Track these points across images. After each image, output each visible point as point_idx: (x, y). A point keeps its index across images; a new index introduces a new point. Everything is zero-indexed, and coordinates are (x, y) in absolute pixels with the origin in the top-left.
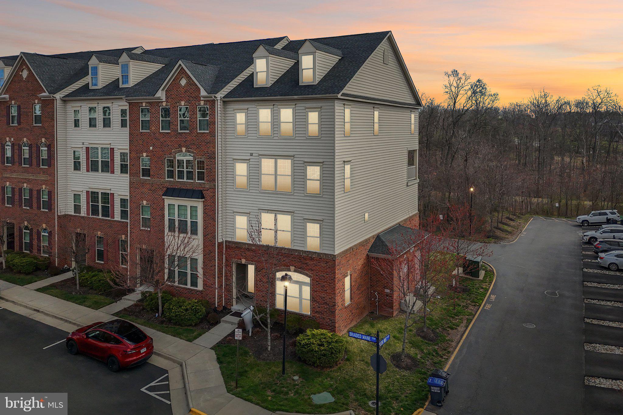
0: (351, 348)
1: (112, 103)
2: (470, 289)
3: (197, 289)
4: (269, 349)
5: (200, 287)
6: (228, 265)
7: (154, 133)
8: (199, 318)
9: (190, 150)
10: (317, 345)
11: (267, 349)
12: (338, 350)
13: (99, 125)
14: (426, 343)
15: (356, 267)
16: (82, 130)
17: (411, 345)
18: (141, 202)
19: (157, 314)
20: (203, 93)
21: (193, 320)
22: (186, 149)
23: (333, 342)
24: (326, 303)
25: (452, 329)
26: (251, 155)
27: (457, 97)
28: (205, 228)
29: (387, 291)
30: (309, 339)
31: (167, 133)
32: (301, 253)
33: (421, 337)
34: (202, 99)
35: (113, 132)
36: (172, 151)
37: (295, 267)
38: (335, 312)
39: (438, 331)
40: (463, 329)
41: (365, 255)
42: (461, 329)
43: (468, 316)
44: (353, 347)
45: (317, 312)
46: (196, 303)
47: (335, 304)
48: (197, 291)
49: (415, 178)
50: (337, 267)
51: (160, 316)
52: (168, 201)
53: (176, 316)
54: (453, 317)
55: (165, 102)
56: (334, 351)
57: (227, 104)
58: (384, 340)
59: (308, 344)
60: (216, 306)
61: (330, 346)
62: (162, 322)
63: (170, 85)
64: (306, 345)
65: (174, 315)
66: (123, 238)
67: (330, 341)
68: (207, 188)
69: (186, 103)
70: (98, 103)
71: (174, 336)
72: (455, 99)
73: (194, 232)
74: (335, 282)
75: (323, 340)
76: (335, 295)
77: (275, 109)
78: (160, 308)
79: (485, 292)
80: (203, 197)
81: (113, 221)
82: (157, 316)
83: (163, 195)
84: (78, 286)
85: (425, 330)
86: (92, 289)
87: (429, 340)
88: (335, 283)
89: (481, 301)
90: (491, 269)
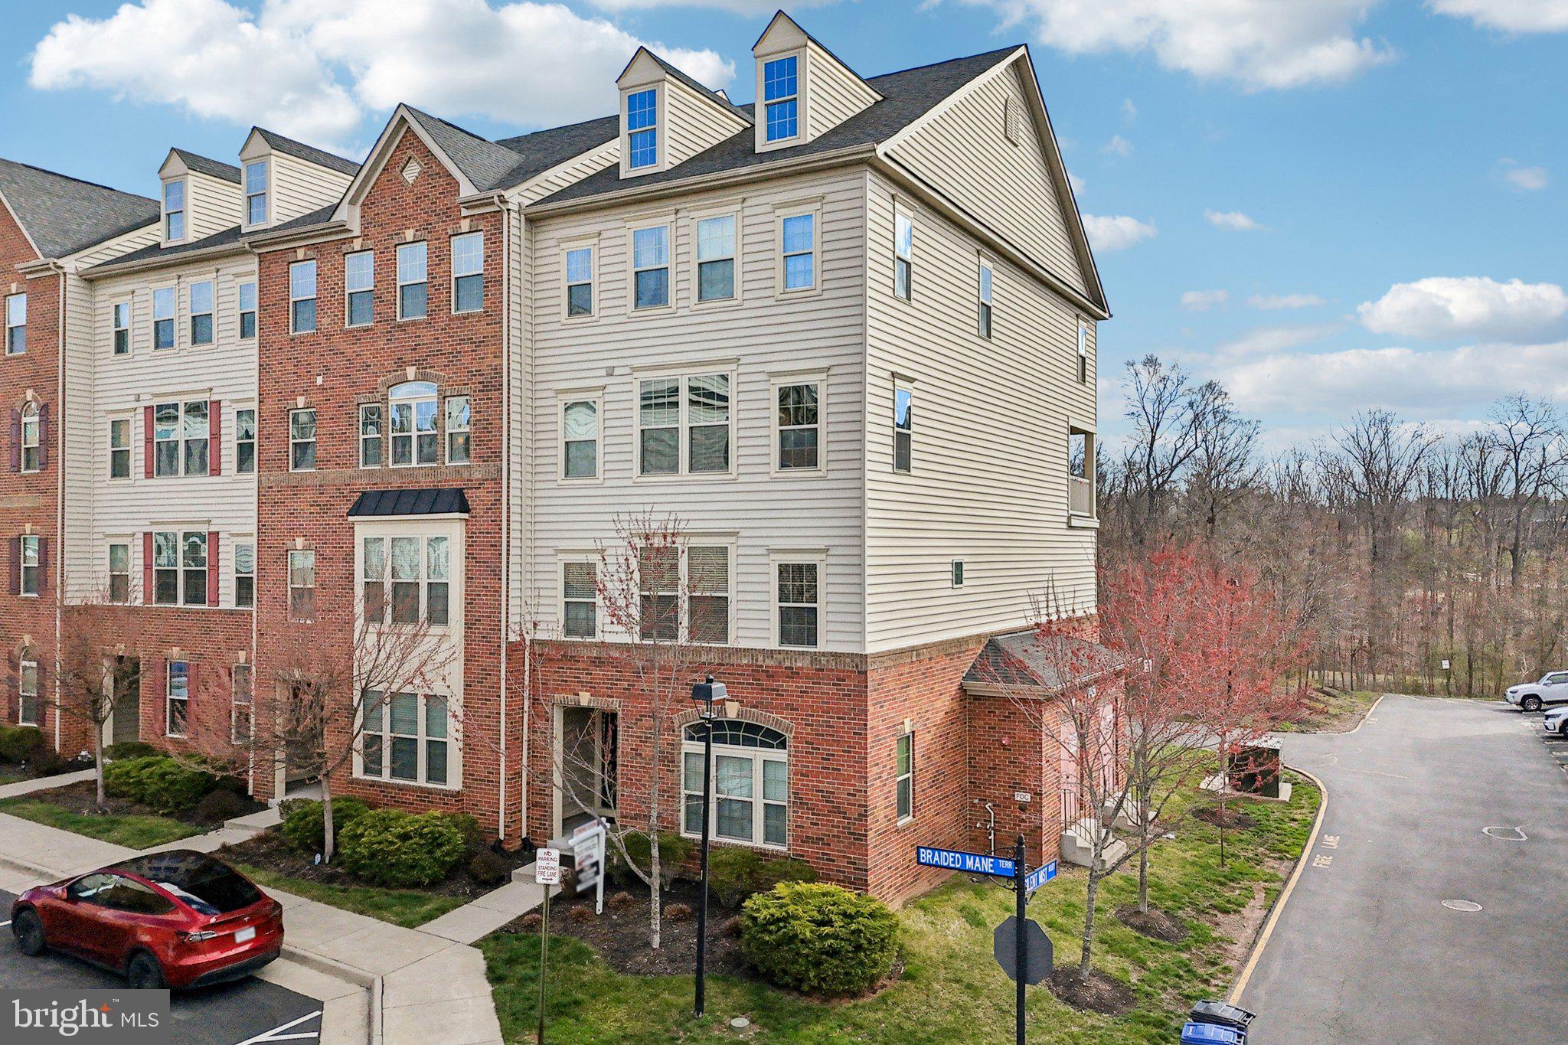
0: (915, 946)
1: (218, 270)
2: (1258, 821)
3: (443, 787)
4: (656, 943)
5: (454, 781)
6: (539, 714)
7: (329, 336)
8: (444, 863)
9: (428, 370)
10: (808, 921)
11: (648, 944)
12: (877, 940)
13: (182, 340)
14: (1152, 944)
15: (928, 715)
16: (136, 358)
17: (1105, 947)
18: (289, 544)
19: (318, 857)
20: (467, 191)
21: (424, 868)
22: (418, 369)
23: (862, 915)
24: (837, 810)
25: (1226, 912)
26: (608, 375)
27: (1158, 425)
28: (470, 602)
29: (1024, 797)
30: (782, 906)
31: (364, 331)
32: (761, 658)
33: (1132, 926)
34: (464, 212)
35: (221, 356)
36: (379, 381)
37: (741, 702)
38: (866, 836)
39: (1184, 916)
40: (1260, 914)
41: (955, 687)
42: (1253, 912)
43: (1265, 881)
44: (923, 943)
45: (807, 840)
46: (438, 818)
47: (866, 811)
48: (446, 794)
49: (1088, 515)
50: (872, 696)
51: (327, 861)
52: (365, 528)
53: (373, 855)
54: (1221, 884)
55: (360, 239)
56: (866, 942)
57: (539, 229)
58: (1040, 877)
59: (779, 920)
60: (502, 837)
61: (854, 927)
62: (330, 879)
63: (373, 188)
64: (772, 924)
65: (365, 852)
66: (242, 660)
67: (852, 910)
68: (477, 480)
69: (419, 233)
70: (179, 277)
71: (361, 913)
72: (1152, 430)
73: (439, 615)
74: (866, 739)
75: (830, 907)
76: (866, 782)
77: (681, 223)
78: (329, 837)
79: (1305, 829)
80: (464, 508)
81: (215, 612)
82: (317, 862)
83: (349, 514)
84: (100, 792)
85: (1144, 909)
86: (141, 801)
87: (1160, 936)
88: (866, 744)
89: (1299, 850)
90: (1306, 779)
